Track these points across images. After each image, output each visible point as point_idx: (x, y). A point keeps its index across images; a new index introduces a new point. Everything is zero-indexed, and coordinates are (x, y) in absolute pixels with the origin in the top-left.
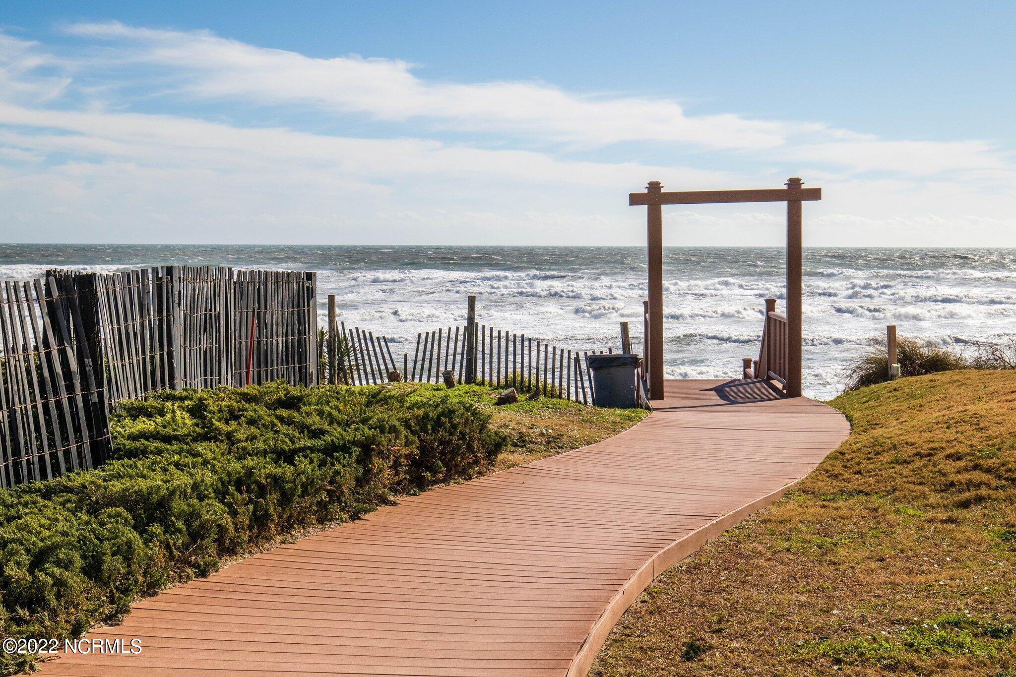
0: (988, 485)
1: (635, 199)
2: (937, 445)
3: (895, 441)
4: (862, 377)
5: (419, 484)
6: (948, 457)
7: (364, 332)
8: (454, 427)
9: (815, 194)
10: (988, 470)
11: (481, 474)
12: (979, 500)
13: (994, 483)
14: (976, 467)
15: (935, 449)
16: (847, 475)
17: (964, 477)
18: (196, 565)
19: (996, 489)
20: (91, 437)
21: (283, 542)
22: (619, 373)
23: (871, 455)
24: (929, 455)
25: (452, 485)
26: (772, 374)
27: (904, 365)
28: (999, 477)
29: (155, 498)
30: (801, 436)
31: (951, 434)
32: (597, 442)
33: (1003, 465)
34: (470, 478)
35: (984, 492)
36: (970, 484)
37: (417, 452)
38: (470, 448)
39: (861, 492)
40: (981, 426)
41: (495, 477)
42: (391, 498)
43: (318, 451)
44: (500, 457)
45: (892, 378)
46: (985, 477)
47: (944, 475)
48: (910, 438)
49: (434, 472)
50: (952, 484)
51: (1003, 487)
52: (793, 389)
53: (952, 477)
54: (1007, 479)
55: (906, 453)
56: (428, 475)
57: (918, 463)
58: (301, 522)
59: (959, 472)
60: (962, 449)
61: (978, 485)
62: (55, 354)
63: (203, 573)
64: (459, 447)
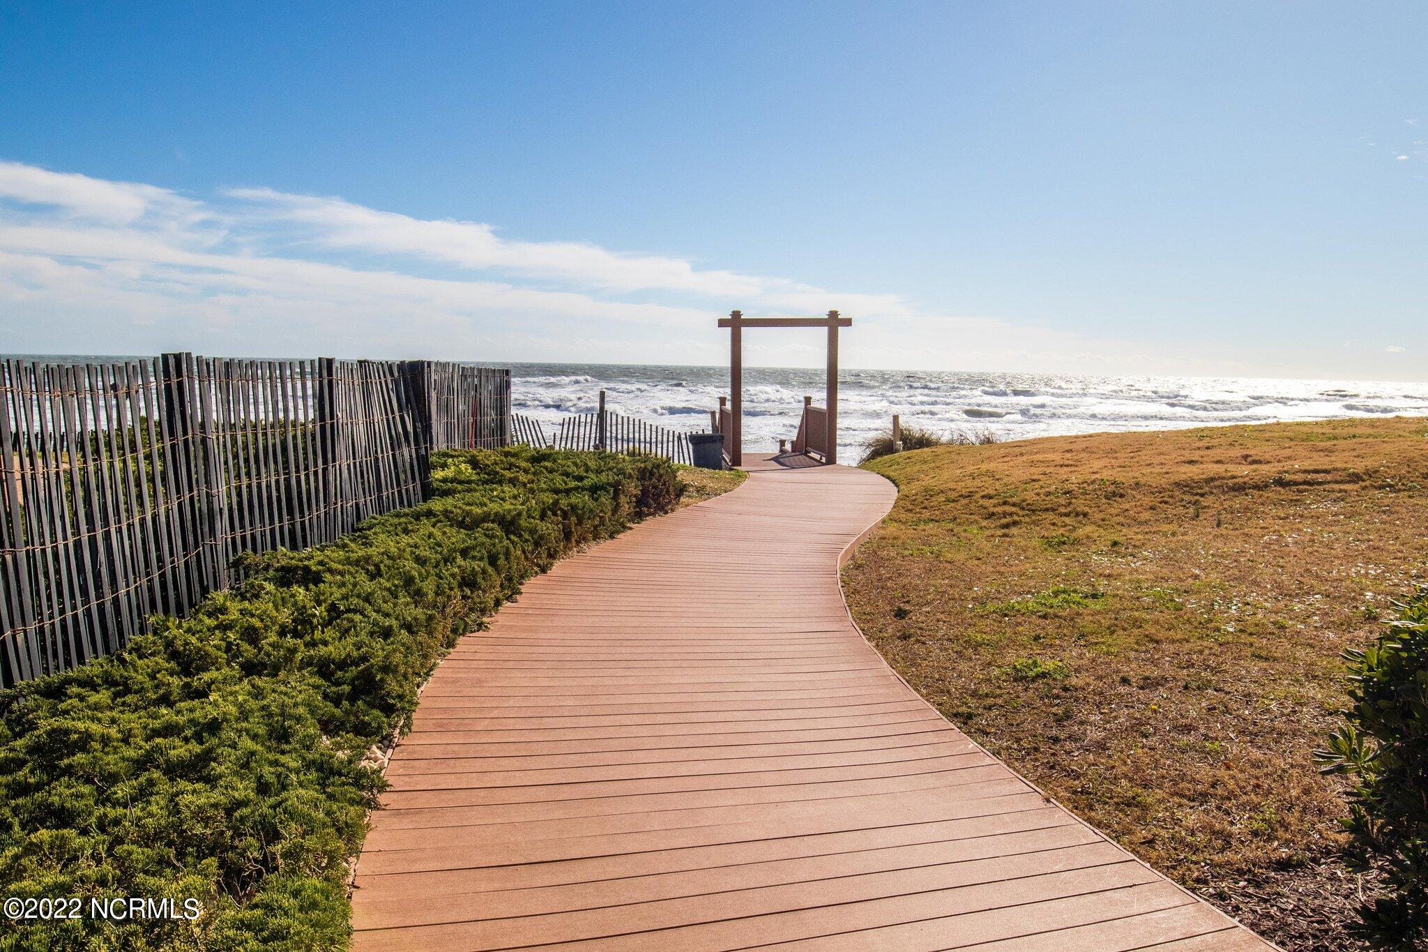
0: (1017, 514)
1: (722, 323)
2: (971, 490)
3: (942, 487)
4: (873, 451)
5: (639, 516)
6: (983, 497)
7: (522, 417)
8: (661, 476)
9: (848, 322)
10: (1014, 505)
11: (672, 510)
12: (1015, 523)
13: (1021, 513)
14: (1005, 503)
15: (972, 492)
16: (917, 510)
17: (1000, 509)
18: (538, 565)
19: (1023, 516)
20: (421, 480)
21: (578, 552)
22: (709, 446)
23: (928, 497)
24: (968, 496)
25: (658, 517)
26: (809, 449)
27: (905, 443)
28: (1023, 509)
29: (509, 517)
30: (864, 487)
31: (977, 483)
32: (730, 491)
33: (1024, 501)
34: (666, 513)
35: (1016, 518)
36: (1005, 515)
37: (639, 493)
38: (668, 492)
39: (933, 520)
40: (997, 477)
41: (680, 512)
42: (628, 525)
43: (586, 489)
44: (682, 499)
45: (897, 451)
46: (1014, 509)
47: (985, 508)
48: (952, 485)
49: (649, 508)
50: (993, 514)
51: (1027, 515)
52: (831, 460)
53: (992, 510)
54: (1028, 510)
55: (953, 495)
56: (645, 509)
57: (964, 501)
58: (584, 539)
59: (994, 506)
60: (992, 492)
61: (1011, 514)
62: (398, 418)
63: (544, 571)
64: (662, 490)
